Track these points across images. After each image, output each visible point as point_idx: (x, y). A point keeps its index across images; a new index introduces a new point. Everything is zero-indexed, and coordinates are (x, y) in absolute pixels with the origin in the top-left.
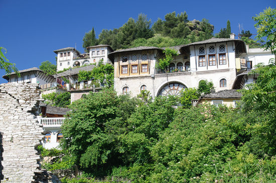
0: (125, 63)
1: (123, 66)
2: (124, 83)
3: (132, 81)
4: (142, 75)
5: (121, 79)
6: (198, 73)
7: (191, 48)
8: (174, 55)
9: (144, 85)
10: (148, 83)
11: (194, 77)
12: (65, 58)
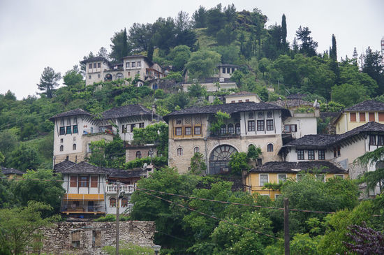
0: (179, 125)
1: (176, 128)
2: (178, 144)
3: (186, 142)
4: (195, 137)
5: (175, 140)
6: (247, 138)
7: (241, 113)
8: (225, 119)
9: (197, 147)
10: (201, 145)
11: (243, 141)
12: (95, 70)
